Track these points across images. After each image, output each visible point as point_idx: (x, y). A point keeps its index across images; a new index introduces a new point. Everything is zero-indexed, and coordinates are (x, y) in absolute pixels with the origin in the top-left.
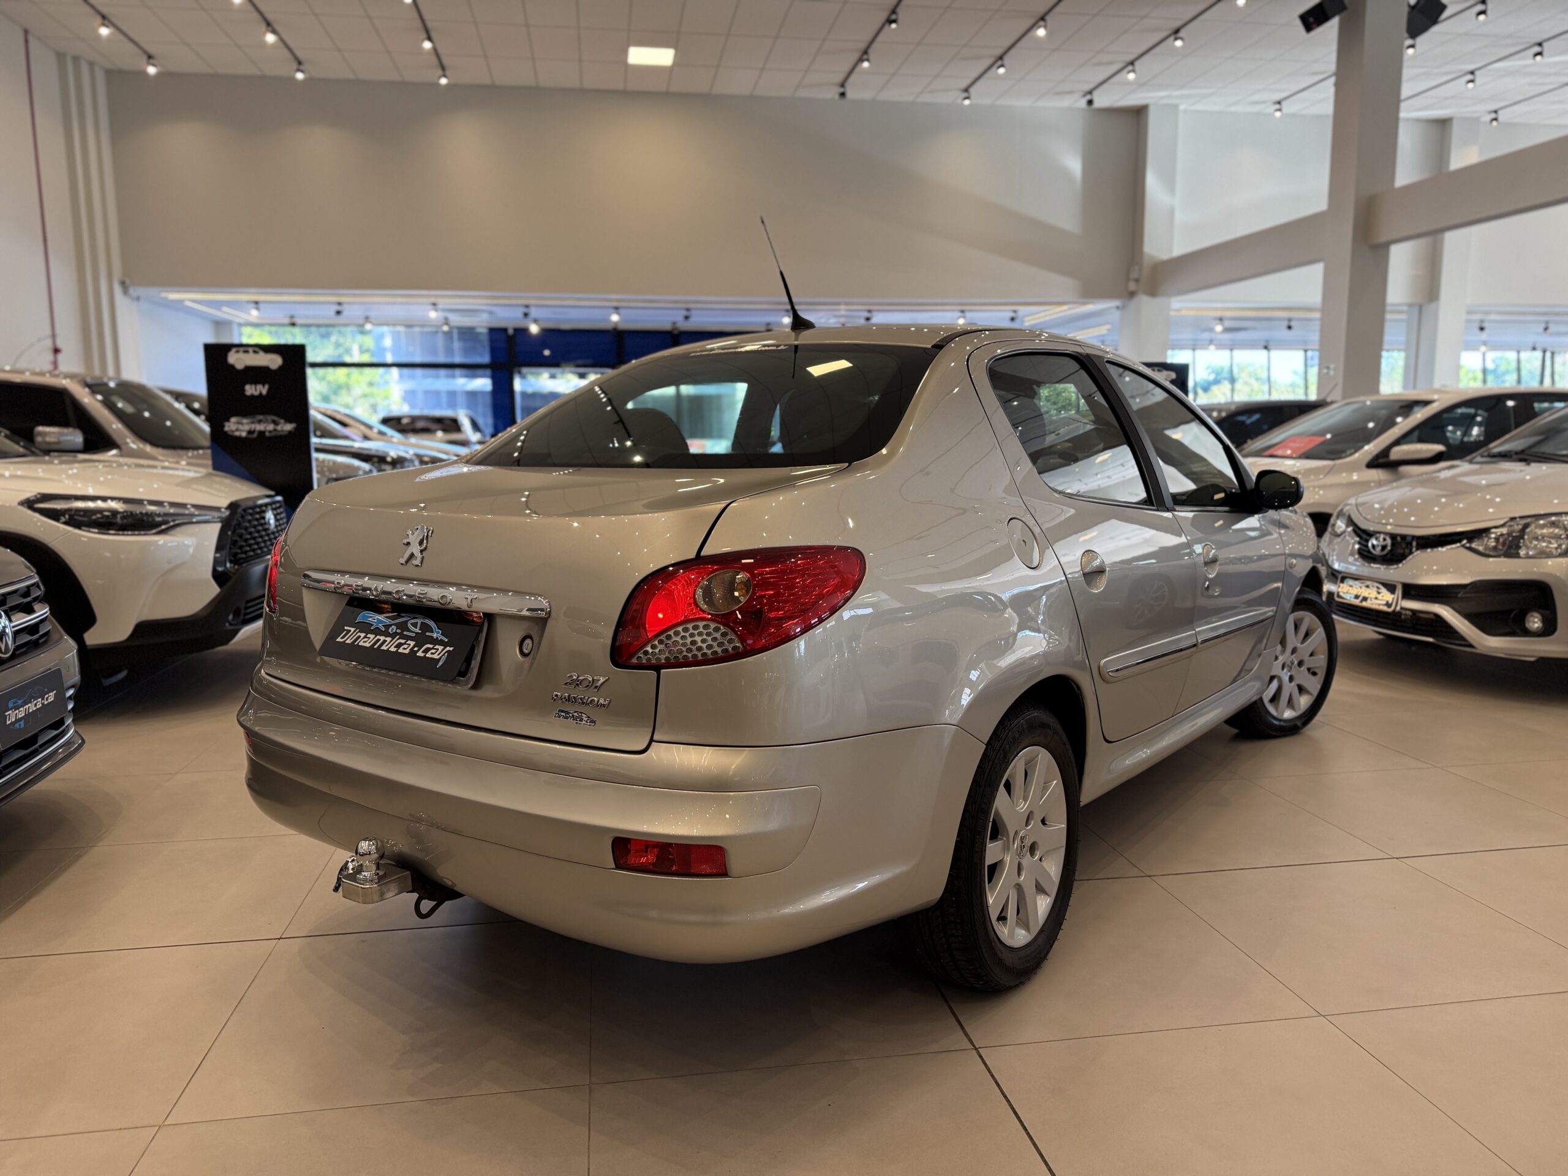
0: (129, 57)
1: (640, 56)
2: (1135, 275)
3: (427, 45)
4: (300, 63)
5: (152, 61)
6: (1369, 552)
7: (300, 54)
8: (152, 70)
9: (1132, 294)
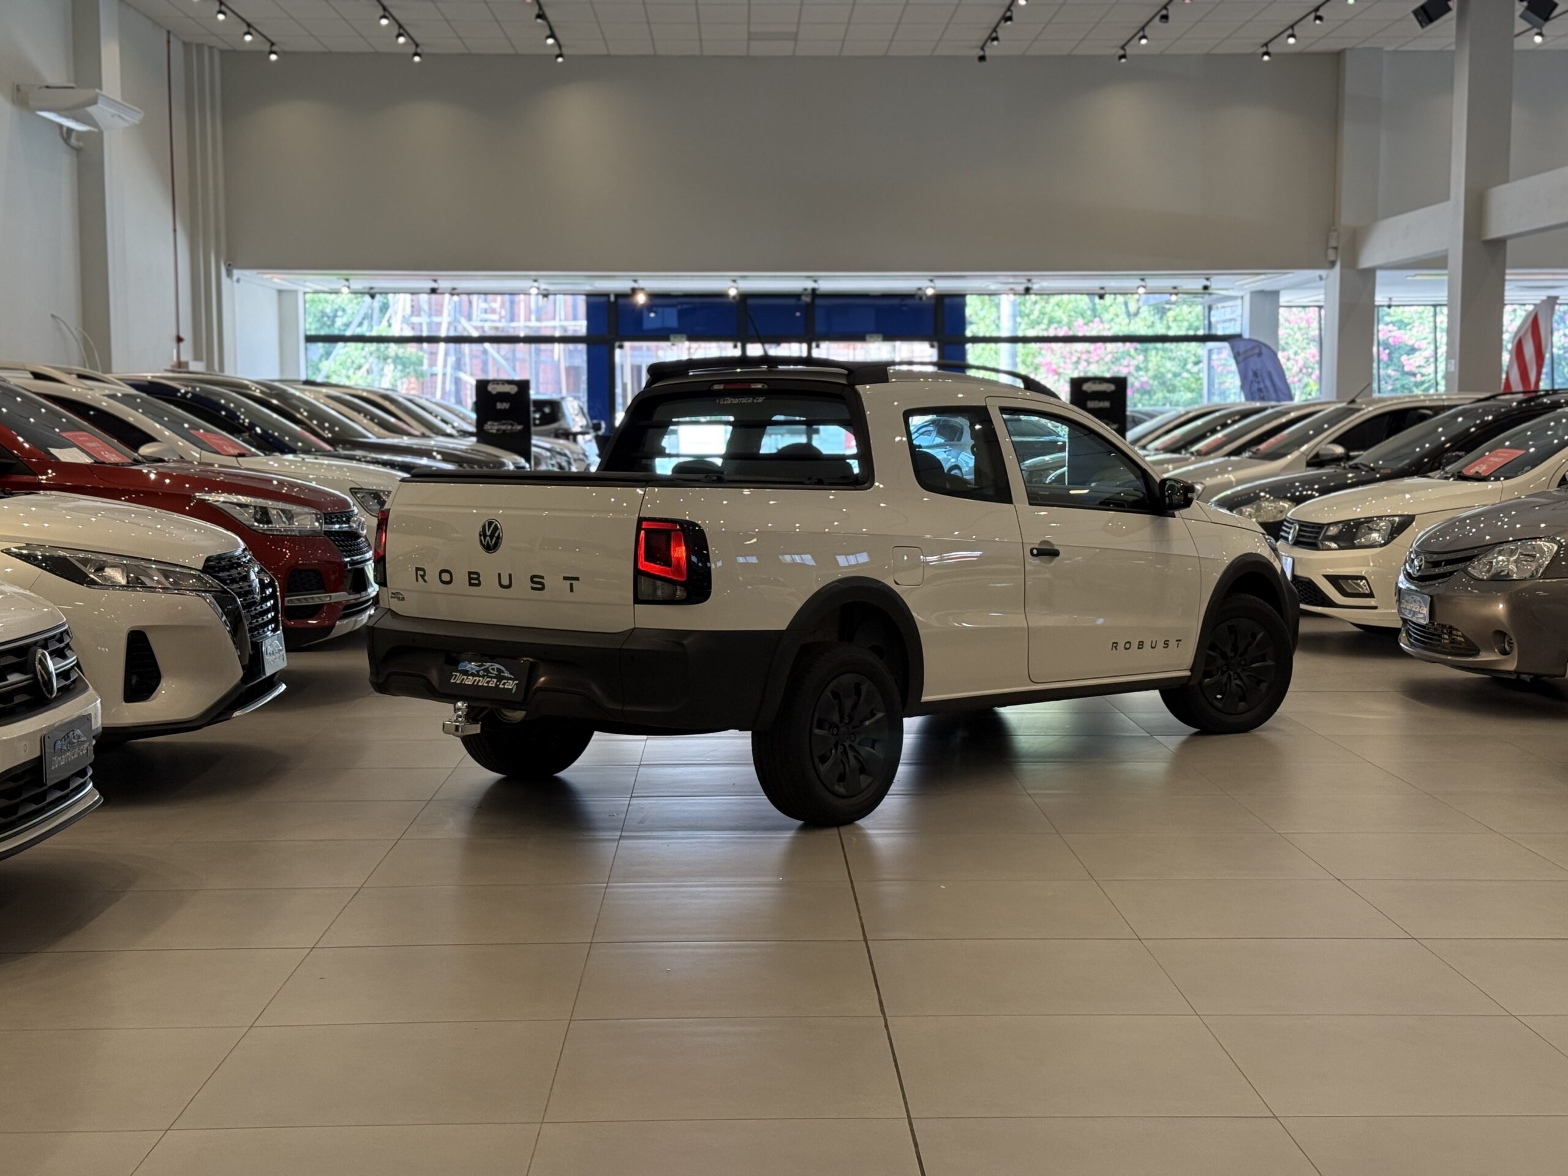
0: (259, 51)
2: (1333, 243)
3: (550, 42)
8: (273, 58)
9: (1332, 264)
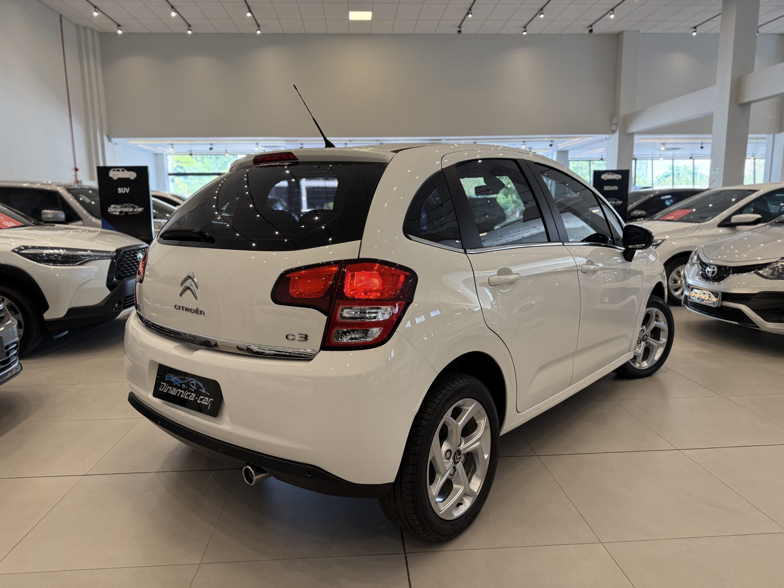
0: (109, 27)
1: (355, 16)
2: (615, 121)
3: (249, 15)
4: (189, 26)
5: (120, 28)
6: (706, 275)
7: (190, 23)
8: (120, 32)
9: (614, 132)
